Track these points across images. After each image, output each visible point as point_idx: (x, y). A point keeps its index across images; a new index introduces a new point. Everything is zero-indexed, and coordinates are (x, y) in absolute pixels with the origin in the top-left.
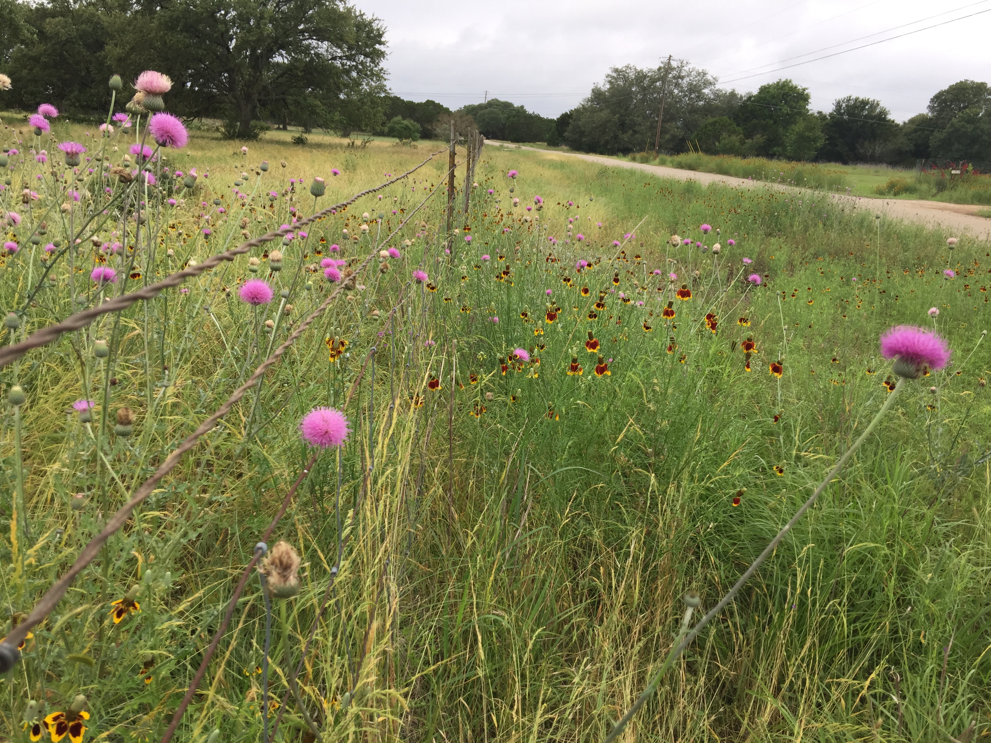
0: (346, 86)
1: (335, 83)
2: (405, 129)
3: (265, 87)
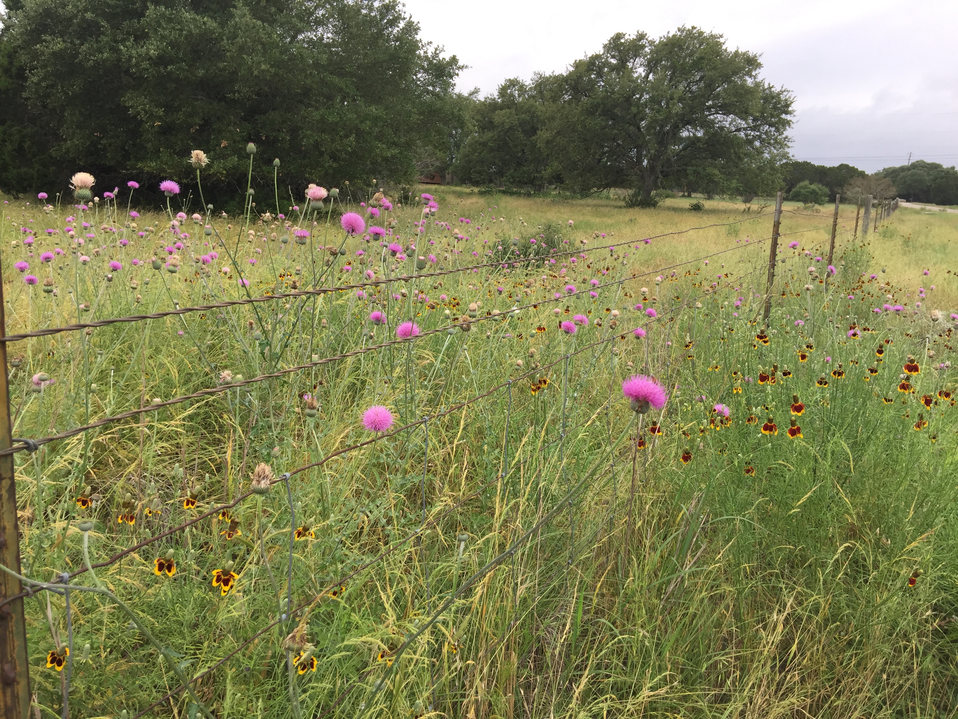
0: (747, 155)
2: (811, 193)
3: (668, 160)
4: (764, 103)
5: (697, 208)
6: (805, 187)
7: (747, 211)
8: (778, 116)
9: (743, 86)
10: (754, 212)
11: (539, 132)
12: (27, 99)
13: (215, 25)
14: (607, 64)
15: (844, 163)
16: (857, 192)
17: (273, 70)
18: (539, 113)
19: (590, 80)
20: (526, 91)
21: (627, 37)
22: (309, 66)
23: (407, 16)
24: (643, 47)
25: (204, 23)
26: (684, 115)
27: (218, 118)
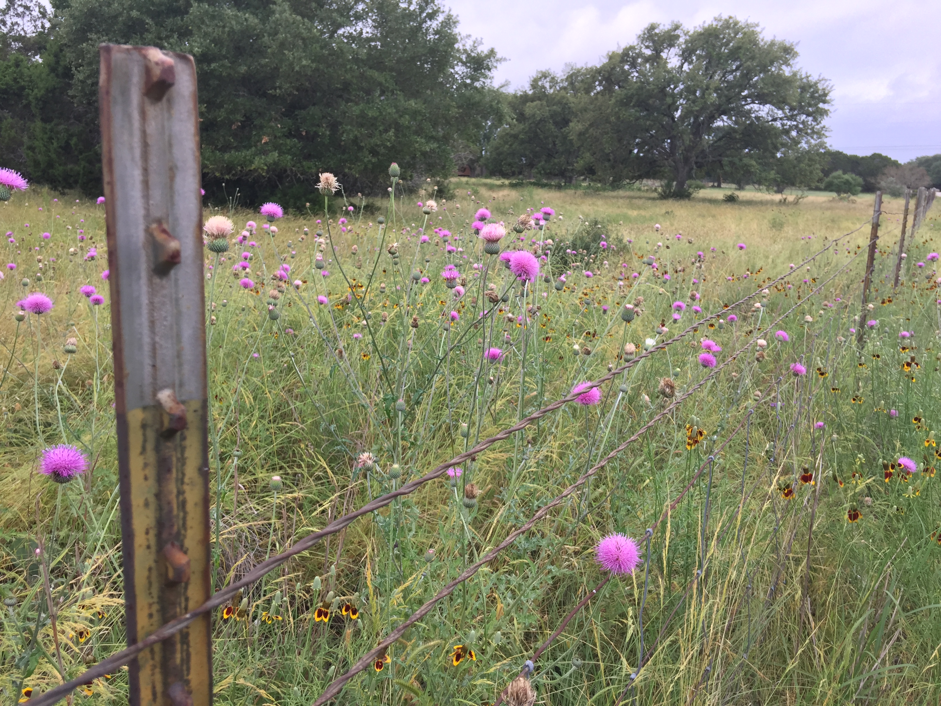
0: (784, 145)
1: (772, 143)
2: (845, 183)
3: (703, 151)
4: (802, 92)
5: (731, 199)
6: (839, 177)
7: (783, 202)
8: (816, 105)
9: (779, 76)
10: (790, 203)
11: (571, 124)
12: (73, 97)
13: (256, 21)
14: (640, 55)
15: (877, 152)
16: (892, 182)
17: (314, 65)
18: (572, 105)
19: (624, 71)
20: (557, 83)
21: (661, 27)
22: (349, 60)
23: (446, 9)
24: (678, 37)
25: (246, 20)
26: (720, 106)
27: (260, 114)
